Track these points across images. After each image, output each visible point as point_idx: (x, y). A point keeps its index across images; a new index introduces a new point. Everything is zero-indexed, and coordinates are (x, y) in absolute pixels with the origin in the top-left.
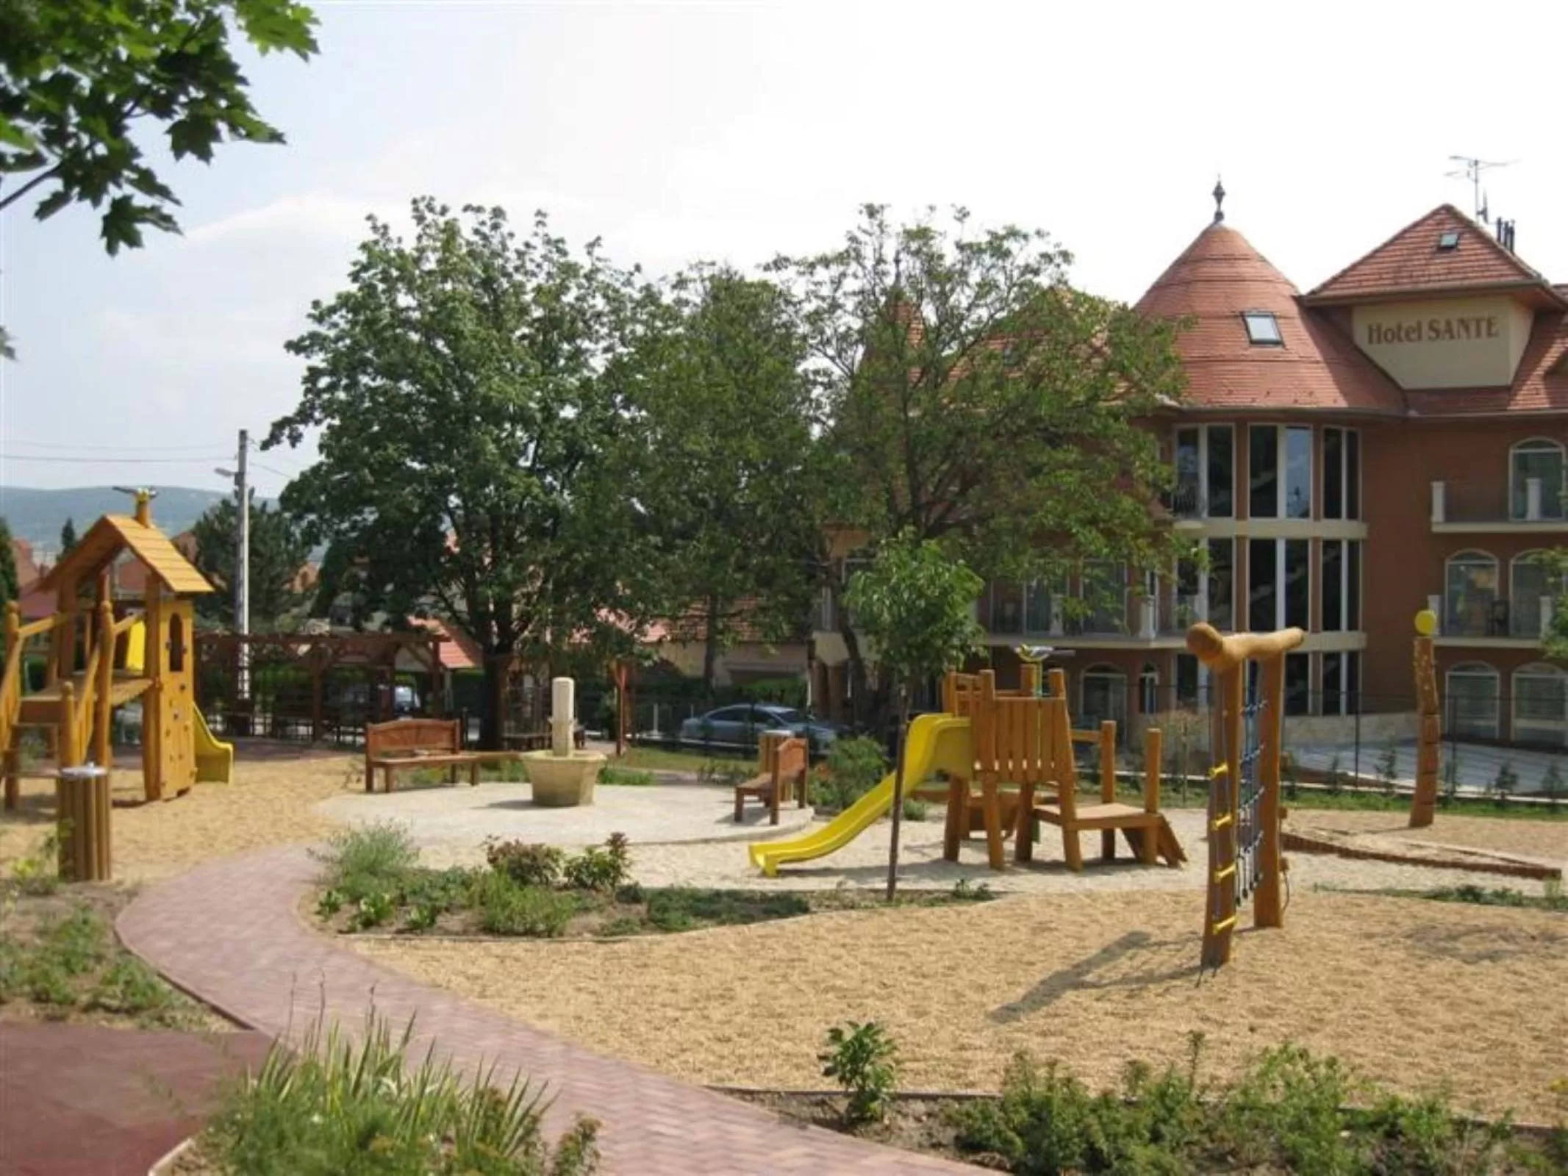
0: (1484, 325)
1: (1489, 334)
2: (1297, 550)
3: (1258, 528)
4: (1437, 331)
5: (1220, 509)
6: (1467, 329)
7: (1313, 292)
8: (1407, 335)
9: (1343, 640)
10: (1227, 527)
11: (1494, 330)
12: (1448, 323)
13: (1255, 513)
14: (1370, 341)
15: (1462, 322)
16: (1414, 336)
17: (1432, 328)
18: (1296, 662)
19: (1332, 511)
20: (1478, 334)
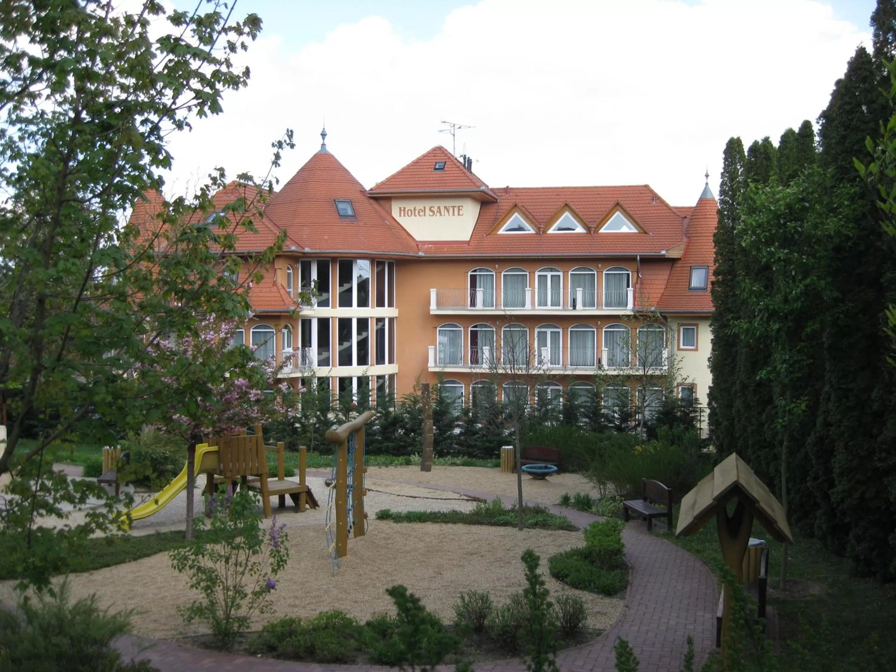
0: (456, 210)
1: (459, 215)
2: (363, 323)
3: (343, 312)
4: (433, 212)
5: (323, 303)
6: (448, 211)
7: (371, 190)
8: (419, 212)
9: (386, 369)
10: (327, 312)
11: (461, 213)
12: (439, 208)
13: (341, 305)
14: (400, 216)
15: (445, 207)
16: (422, 214)
17: (430, 210)
18: (363, 380)
19: (380, 303)
20: (454, 214)
